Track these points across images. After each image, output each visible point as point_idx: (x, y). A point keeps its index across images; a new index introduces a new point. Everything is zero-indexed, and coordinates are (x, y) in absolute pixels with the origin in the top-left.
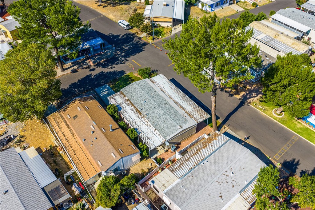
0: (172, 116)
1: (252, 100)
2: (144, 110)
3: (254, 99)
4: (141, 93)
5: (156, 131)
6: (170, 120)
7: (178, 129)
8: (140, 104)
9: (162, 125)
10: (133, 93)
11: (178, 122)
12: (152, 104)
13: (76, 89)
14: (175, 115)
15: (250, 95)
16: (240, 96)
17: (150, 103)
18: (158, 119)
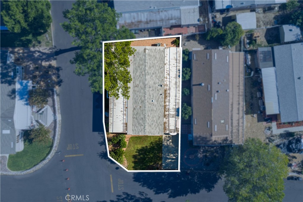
0: (144, 67)
1: (46, 50)
2: (161, 92)
3: (43, 50)
4: (150, 114)
5: (165, 63)
6: (147, 64)
7: (149, 50)
8: (159, 103)
9: (157, 64)
10: (156, 121)
11: (144, 57)
12: (149, 93)
13: (196, 181)
14: (139, 67)
15: (41, 56)
16: (51, 63)
17: (150, 96)
18: (156, 73)
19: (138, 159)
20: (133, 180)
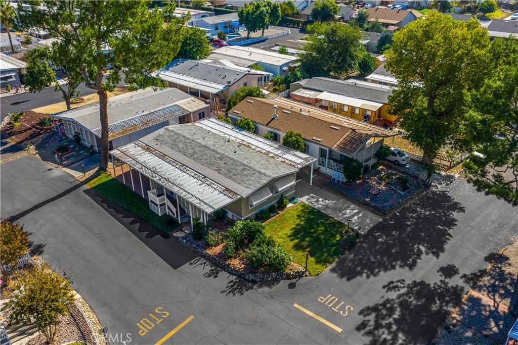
0: (182, 138)
14: (175, 141)
19: (307, 247)
20: (344, 279)
